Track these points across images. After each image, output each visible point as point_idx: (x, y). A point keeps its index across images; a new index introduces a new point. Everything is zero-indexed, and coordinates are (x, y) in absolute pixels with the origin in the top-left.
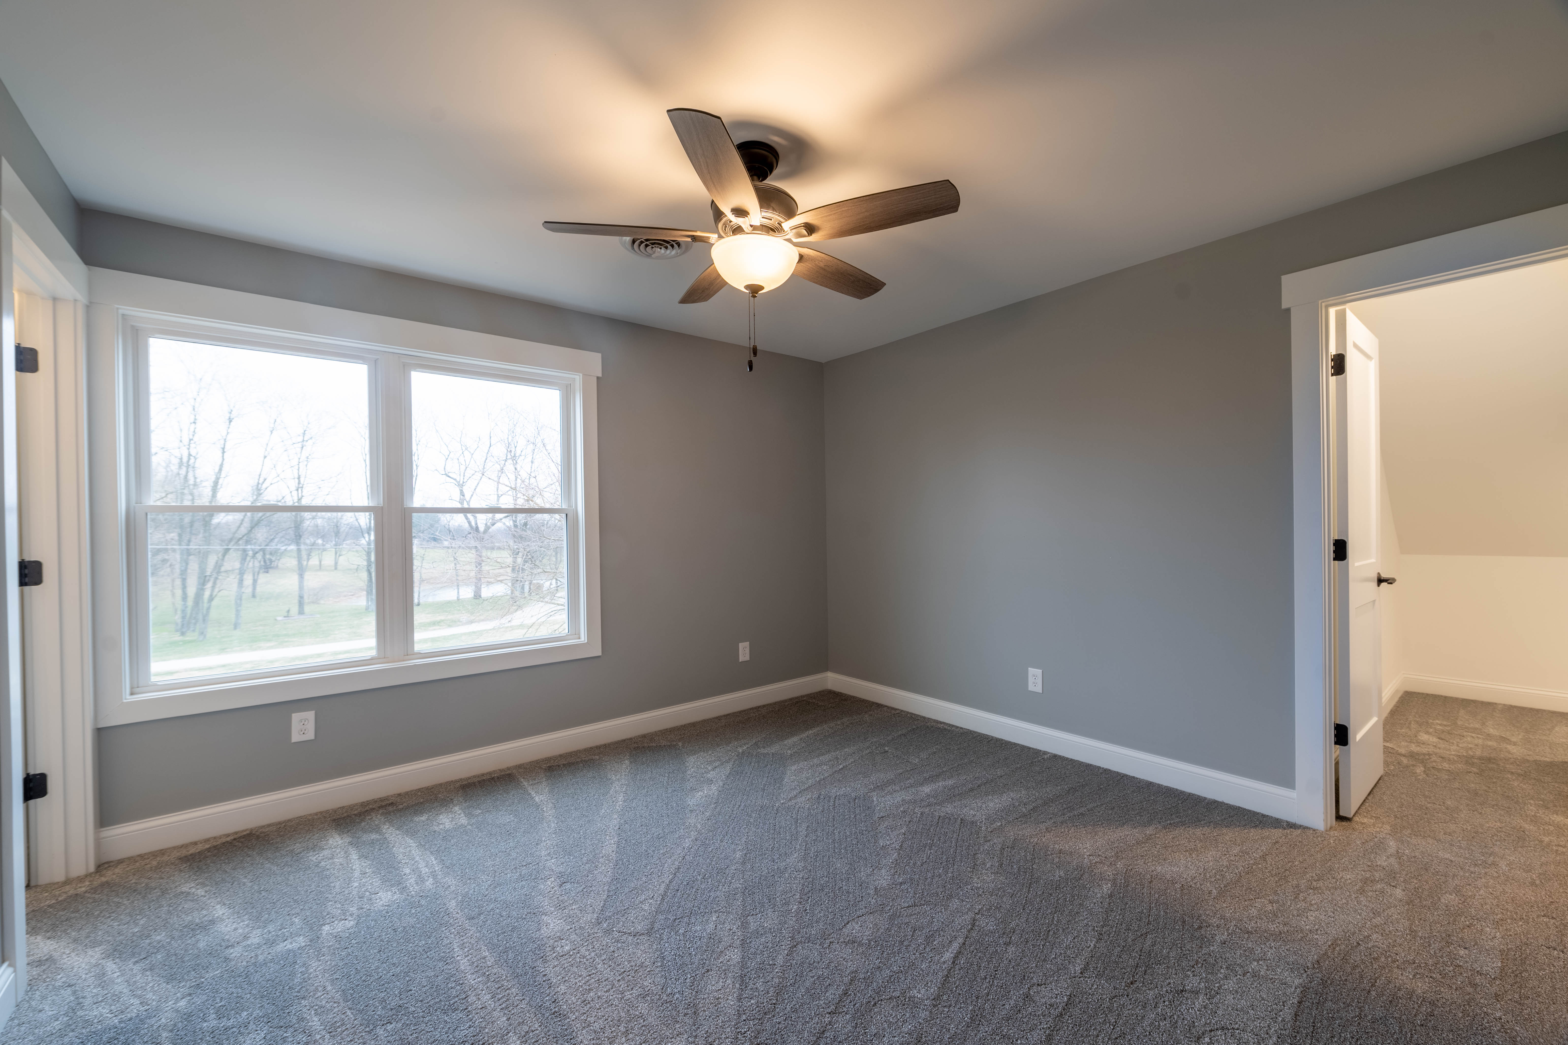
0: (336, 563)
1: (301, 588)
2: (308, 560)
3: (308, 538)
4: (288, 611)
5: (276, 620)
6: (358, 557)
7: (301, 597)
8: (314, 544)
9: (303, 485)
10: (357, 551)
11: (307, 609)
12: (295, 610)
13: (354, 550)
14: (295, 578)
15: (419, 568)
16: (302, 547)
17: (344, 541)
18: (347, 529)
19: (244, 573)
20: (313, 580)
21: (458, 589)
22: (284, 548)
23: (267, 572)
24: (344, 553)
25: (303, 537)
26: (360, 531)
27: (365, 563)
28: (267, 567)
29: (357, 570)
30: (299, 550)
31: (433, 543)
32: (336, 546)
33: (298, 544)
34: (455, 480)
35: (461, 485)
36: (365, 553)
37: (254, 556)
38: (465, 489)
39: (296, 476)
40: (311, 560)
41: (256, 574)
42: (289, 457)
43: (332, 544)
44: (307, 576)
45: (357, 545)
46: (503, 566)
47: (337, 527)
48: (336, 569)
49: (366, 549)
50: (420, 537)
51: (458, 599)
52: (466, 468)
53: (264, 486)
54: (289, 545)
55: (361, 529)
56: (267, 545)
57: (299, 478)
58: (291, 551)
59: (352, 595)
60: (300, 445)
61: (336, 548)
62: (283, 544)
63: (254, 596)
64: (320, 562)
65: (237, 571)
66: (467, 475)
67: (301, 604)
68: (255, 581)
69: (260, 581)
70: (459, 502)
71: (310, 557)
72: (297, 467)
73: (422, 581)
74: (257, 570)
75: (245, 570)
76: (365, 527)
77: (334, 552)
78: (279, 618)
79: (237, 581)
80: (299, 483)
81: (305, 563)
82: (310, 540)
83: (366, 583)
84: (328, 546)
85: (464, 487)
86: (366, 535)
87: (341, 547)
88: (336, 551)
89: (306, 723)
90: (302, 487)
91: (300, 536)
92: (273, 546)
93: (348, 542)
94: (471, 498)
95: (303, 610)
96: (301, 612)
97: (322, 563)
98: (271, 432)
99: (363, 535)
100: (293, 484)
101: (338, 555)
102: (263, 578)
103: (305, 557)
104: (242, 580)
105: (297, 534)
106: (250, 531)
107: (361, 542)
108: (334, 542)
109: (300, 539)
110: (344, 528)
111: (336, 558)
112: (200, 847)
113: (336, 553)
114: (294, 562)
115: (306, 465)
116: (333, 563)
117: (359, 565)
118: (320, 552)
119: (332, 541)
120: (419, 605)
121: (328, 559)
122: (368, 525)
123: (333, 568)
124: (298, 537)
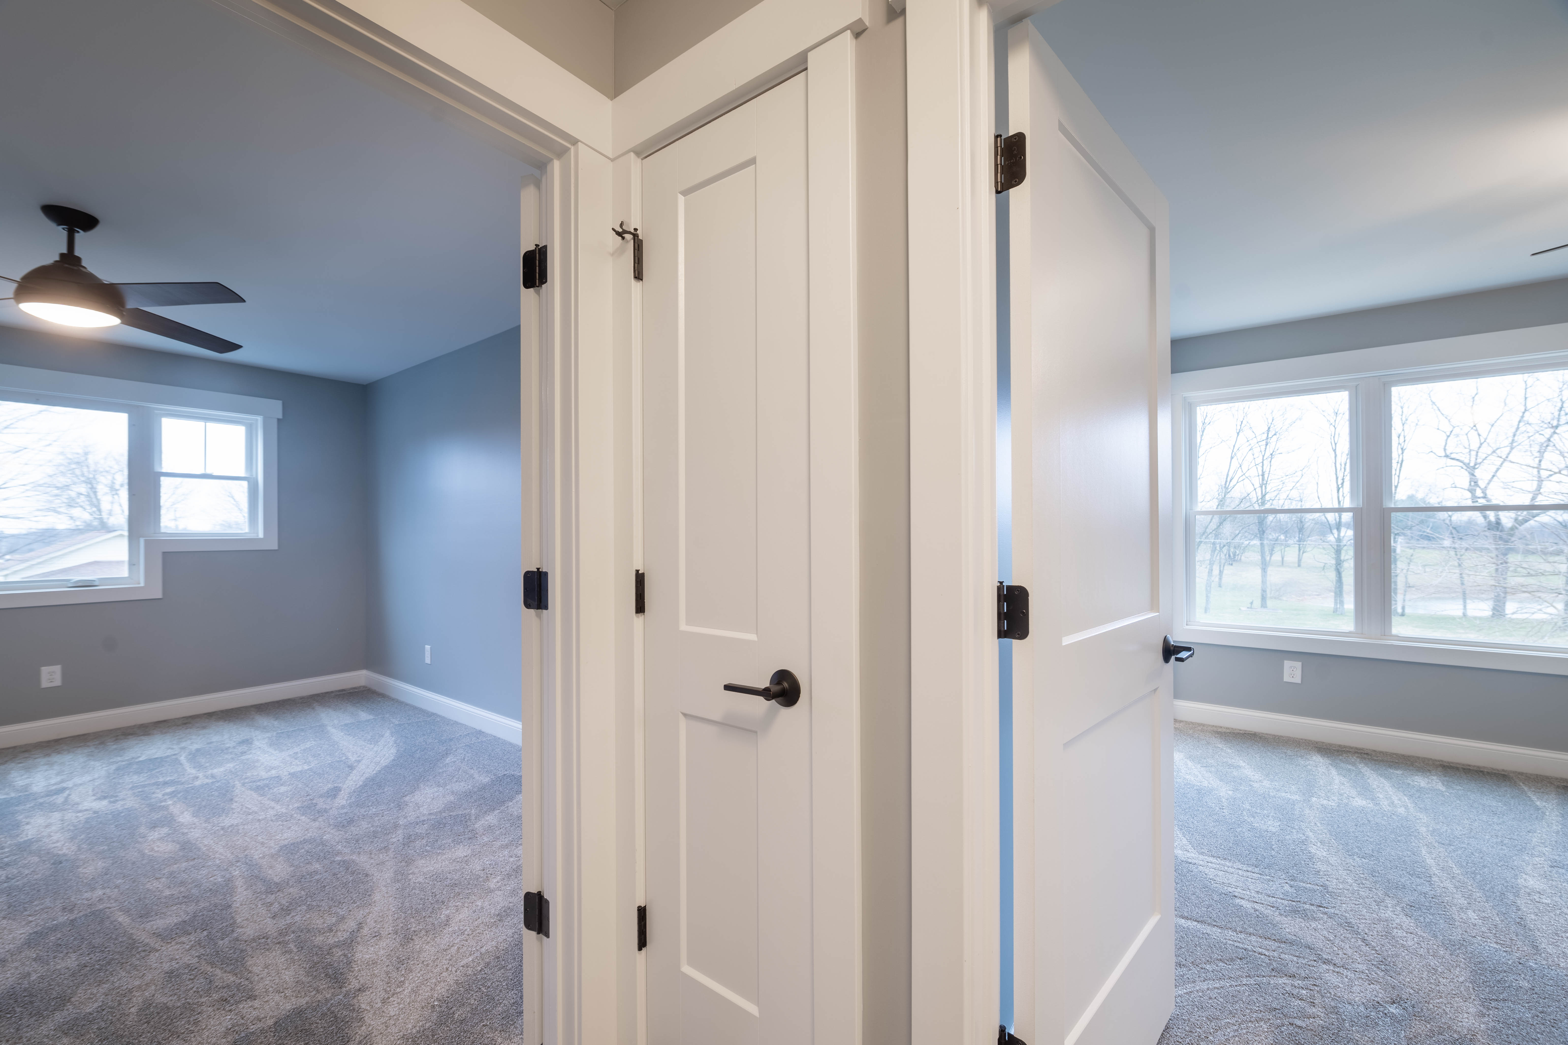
0: (1300, 560)
1: (1264, 582)
2: (1271, 555)
3: (1270, 534)
4: (1252, 603)
5: (1240, 609)
6: (1325, 554)
7: (1264, 591)
8: (1277, 540)
9: (1267, 481)
10: (1324, 548)
11: (1269, 603)
12: (1257, 603)
13: (1321, 547)
14: (1258, 572)
15: (1405, 571)
16: (1265, 542)
17: (1308, 537)
18: (1313, 524)
19: (1213, 564)
20: (1275, 576)
21: (1465, 602)
22: (1247, 542)
23: (1232, 565)
24: (1309, 549)
25: (1266, 532)
26: (1328, 526)
27: (1334, 562)
28: (1232, 559)
29: (1324, 568)
30: (1262, 544)
31: (1425, 543)
32: (1300, 542)
33: (1261, 539)
34: (1462, 462)
35: (1472, 470)
36: (1333, 551)
37: (1221, 548)
38: (1477, 473)
39: (1260, 473)
40: (1274, 555)
41: (1222, 566)
42: (1253, 455)
43: (1295, 540)
44: (1270, 570)
45: (1324, 541)
46: (1532, 572)
47: (1302, 522)
48: (1299, 566)
49: (1335, 547)
50: (1404, 534)
51: (1465, 615)
52: (1481, 444)
53: (1232, 484)
54: (1252, 540)
55: (1329, 524)
56: (1233, 540)
57: (1263, 475)
58: (1254, 546)
59: (1318, 595)
60: (1264, 443)
61: (1299, 545)
62: (1246, 539)
63: (1220, 586)
64: (1283, 559)
65: (1208, 562)
66: (1482, 455)
67: (1264, 598)
68: (1221, 572)
69: (1225, 572)
70: (1468, 490)
71: (1273, 552)
72: (1261, 464)
73: (1408, 586)
74: (1223, 561)
75: (1214, 561)
76: (1334, 522)
77: (1297, 548)
78: (1243, 609)
79: (1207, 570)
80: (1263, 480)
81: (1268, 558)
82: (1273, 536)
83: (1335, 583)
84: (1291, 542)
85: (1476, 471)
86: (1335, 531)
87: (1305, 543)
88: (1299, 548)
89: (1295, 670)
90: (1266, 484)
91: (1264, 532)
92: (1237, 540)
93: (1313, 538)
94: (1488, 484)
95: (1266, 604)
96: (1264, 605)
97: (1285, 559)
98: (1238, 434)
99: (1331, 530)
100: (1257, 482)
101: (1301, 552)
102: (1228, 570)
103: (1267, 553)
104: (1212, 570)
105: (1261, 529)
106: (1218, 527)
107: (1329, 539)
108: (1297, 538)
109: (1263, 534)
110: (1308, 524)
111: (1299, 555)
112: (1224, 730)
113: (1300, 550)
114: (1257, 557)
115: (1270, 462)
116: (1296, 560)
117: (1325, 564)
118: (1283, 547)
119: (1295, 537)
120: (1403, 615)
121: (1291, 555)
122: (1338, 520)
123: (1297, 565)
124: (1262, 533)
